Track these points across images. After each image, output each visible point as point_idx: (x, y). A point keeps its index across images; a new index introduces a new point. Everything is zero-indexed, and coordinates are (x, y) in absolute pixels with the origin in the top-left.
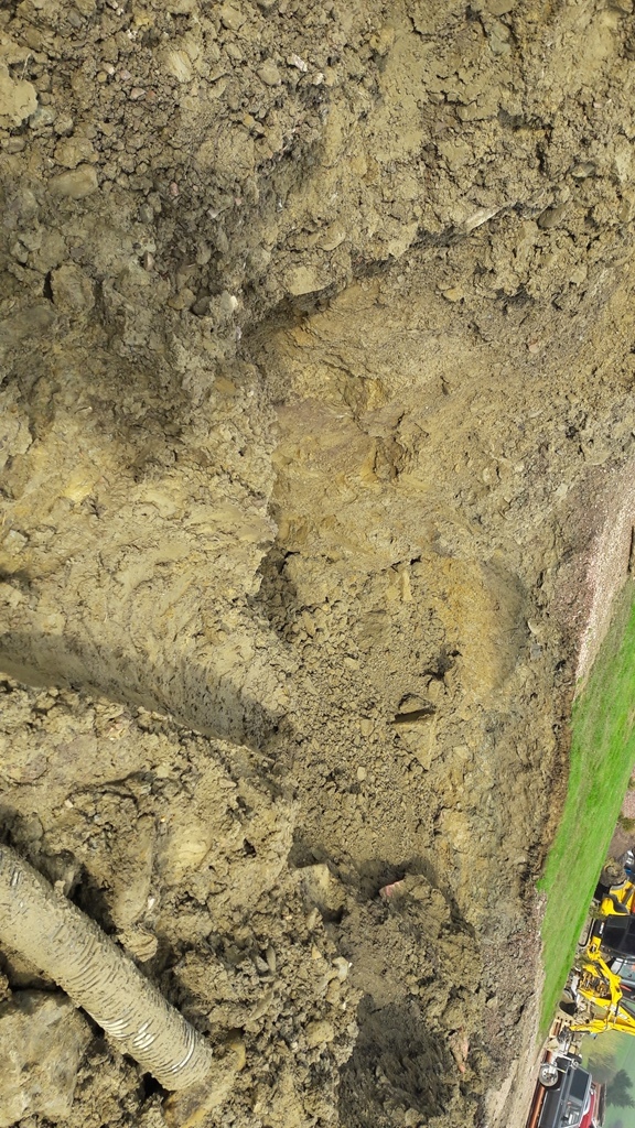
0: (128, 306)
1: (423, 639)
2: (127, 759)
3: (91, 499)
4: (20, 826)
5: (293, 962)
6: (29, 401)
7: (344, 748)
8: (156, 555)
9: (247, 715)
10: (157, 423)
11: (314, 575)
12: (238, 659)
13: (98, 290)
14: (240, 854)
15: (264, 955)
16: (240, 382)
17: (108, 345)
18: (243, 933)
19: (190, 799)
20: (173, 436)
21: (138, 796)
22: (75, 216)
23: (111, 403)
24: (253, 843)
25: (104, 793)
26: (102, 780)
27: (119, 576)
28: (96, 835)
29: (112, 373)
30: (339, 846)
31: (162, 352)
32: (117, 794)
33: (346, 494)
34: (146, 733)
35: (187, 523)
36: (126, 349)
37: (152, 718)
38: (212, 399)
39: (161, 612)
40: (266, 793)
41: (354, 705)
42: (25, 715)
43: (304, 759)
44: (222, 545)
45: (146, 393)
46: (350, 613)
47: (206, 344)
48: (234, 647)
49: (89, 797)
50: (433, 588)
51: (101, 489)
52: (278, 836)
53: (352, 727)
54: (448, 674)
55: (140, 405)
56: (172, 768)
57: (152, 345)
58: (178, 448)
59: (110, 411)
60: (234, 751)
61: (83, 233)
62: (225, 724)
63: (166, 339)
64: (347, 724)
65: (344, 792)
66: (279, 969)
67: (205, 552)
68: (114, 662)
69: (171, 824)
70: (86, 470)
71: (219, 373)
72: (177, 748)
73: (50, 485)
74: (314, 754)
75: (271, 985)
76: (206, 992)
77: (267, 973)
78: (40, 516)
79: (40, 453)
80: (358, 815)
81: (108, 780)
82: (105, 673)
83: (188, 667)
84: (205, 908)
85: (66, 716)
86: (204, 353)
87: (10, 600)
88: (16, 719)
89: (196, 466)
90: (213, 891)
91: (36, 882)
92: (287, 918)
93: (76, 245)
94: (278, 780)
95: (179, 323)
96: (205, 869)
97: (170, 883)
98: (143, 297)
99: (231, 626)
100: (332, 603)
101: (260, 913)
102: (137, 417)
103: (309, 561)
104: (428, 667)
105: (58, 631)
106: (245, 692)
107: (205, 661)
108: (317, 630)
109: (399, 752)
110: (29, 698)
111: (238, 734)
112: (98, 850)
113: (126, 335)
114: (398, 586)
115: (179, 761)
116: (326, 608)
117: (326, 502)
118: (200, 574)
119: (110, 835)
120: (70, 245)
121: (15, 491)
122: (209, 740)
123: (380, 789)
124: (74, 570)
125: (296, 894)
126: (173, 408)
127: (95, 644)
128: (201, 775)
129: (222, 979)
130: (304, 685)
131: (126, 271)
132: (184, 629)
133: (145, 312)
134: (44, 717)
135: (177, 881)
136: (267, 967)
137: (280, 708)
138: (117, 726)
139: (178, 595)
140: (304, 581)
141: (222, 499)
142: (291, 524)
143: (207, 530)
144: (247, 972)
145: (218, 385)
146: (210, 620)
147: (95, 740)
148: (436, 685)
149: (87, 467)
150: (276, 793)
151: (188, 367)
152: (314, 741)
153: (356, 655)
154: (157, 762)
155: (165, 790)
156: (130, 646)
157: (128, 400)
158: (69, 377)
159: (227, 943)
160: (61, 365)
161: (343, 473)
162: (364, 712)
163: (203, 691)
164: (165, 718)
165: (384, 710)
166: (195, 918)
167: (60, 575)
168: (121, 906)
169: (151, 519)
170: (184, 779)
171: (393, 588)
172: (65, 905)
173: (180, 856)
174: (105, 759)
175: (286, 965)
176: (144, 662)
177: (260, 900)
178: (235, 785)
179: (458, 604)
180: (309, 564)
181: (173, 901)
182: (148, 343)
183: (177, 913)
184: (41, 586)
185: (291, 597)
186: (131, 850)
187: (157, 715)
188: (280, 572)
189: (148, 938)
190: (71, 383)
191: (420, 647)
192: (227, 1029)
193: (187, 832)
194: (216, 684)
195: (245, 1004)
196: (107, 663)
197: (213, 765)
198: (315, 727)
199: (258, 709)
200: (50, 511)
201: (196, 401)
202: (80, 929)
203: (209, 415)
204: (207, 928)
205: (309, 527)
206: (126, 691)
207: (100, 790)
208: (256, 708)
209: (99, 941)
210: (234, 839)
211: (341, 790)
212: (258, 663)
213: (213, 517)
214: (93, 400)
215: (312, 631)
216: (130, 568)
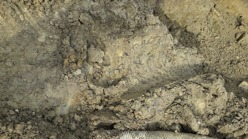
0: (98, 12)
1: (230, 20)
2: (171, 97)
3: (124, 53)
4: (159, 124)
5: (246, 112)
6: (98, 45)
7: (229, 55)
8: (146, 53)
9: (195, 68)
10: (124, 28)
11: (194, 27)
12: (183, 59)
13: (90, 14)
14: (214, 98)
15: (237, 116)
16: (131, 6)
17: (101, 23)
18: (228, 114)
19: (191, 96)
20: (129, 28)
21: (179, 103)
22: (74, 5)
23: (112, 33)
24: (215, 94)
25: (172, 107)
26: (169, 104)
27: (142, 63)
28: (177, 116)
29: (107, 27)
30: (244, 75)
31: (111, 14)
32: (175, 105)
33: (187, 6)
34: (171, 89)
35: (146, 42)
36: (104, 20)
37: (170, 85)
38: (128, 14)
39: (157, 63)
40: (209, 83)
41: (225, 46)
42: (140, 104)
43: (222, 64)
44: (158, 40)
45: (117, 25)
46: (209, 28)
47: (119, 5)
48: (180, 57)
49: (169, 109)
50: (224, 8)
51: (124, 50)
52: (219, 89)
53: (228, 50)
54: (242, 23)
55: (117, 28)
56: (182, 92)
57: (109, 15)
58: (131, 30)
59: (114, 34)
60: (195, 79)
61: (79, 6)
62: (191, 73)
63: (110, 11)
64: (226, 50)
65: (236, 64)
66: (244, 116)
67: (156, 44)
68: (154, 79)
69: (192, 103)
70: (119, 49)
71: (126, 8)
72: (180, 87)
73: (114, 57)
74: (223, 61)
75: (244, 121)
76: (229, 132)
77: (241, 119)
78: (118, 64)
79: (107, 53)
80: (244, 66)
81: (171, 103)
82: (153, 83)
83: (173, 68)
84: (215, 114)
85: (149, 99)
86: (119, 7)
87: (123, 84)
88: (139, 106)
89: (138, 30)
90: (214, 110)
91: (170, 134)
92: (237, 104)
93: (79, 9)
94: (210, 78)
95: (110, 6)
96: (208, 107)
97: (202, 114)
98: (100, 7)
99: (176, 54)
100: (203, 29)
101: (229, 107)
102: (119, 31)
103: (191, 25)
104: (236, 25)
105: (138, 82)
106: (190, 64)
107: (176, 64)
108: (204, 37)
109: (243, 47)
110: (138, 101)
111: (195, 74)
112: (179, 119)
113: (102, 17)
114: (215, 14)
115: (183, 90)
116: (202, 31)
117: (184, 11)
118: (159, 49)
119: (180, 114)
120: (78, 11)
121: (109, 63)
122: (187, 80)
123: (245, 57)
124: (132, 69)
125: (235, 97)
126: (123, 23)
127: (148, 79)
128: (191, 89)
129: (230, 127)
130: (210, 50)
131: (92, 6)
132: (166, 62)
133: (102, 10)
134: (145, 102)
135: (204, 113)
136: (240, 118)
137: (201, 62)
138: (162, 92)
139: (158, 57)
140: (193, 30)
141: (148, 32)
142: (181, 21)
143: (151, 40)
144: (235, 122)
145: (127, 10)
146: (170, 56)
147: (160, 98)
148: (241, 27)
149: (119, 48)
150: (212, 81)
151: (118, 13)
152: (221, 59)
153: (217, 35)
154: (178, 93)
155: (184, 98)
156: (155, 74)
157: (115, 29)
158: (101, 35)
159: (226, 118)
160: (97, 34)
161: (182, 3)
162: (228, 45)
163: (180, 71)
164: (173, 83)
165: (233, 41)
166: (214, 118)
167: (130, 72)
168: (193, 127)
169: (138, 47)
170: (187, 92)
171: (214, 16)
172: (180, 135)
173: (200, 107)
174: (166, 100)
175: (245, 114)
176: (161, 75)
177: (227, 104)
178: (200, 86)
179: (232, 6)
180: (191, 26)
181: (206, 117)
182: (107, 15)
183: (209, 119)
184: (128, 76)
185: (193, 35)
186: (186, 115)
187: (171, 84)
188: (187, 32)
189: (205, 129)
190: (102, 35)
191: (231, 22)
192: (241, 136)
193: (197, 102)
194: (182, 67)
195: (241, 129)
196: (153, 81)
197: (192, 85)
198: (219, 56)
199: (196, 65)
200: (118, 61)
201: (125, 18)
202: (187, 137)
203: (131, 18)
204: (219, 118)
205: (185, 19)
206: (161, 83)
207: (170, 107)
208: (195, 65)
209: (194, 137)
210: (209, 96)
211: (235, 64)
212: (188, 56)
213: (150, 36)
214: (109, 35)
215: (203, 38)
216: (142, 60)
